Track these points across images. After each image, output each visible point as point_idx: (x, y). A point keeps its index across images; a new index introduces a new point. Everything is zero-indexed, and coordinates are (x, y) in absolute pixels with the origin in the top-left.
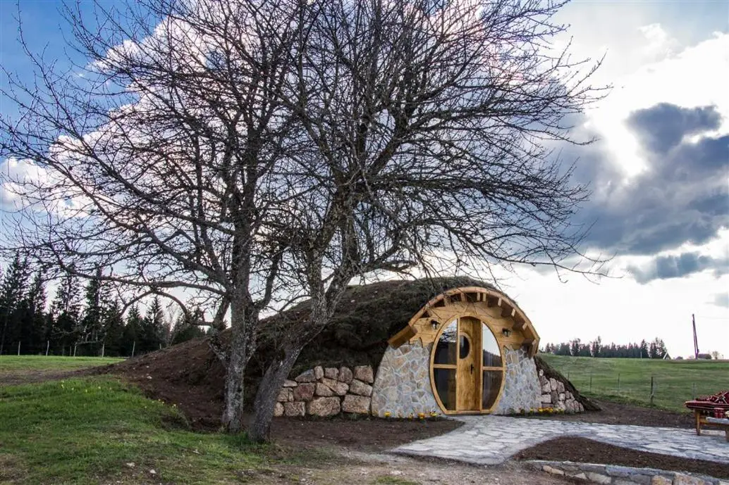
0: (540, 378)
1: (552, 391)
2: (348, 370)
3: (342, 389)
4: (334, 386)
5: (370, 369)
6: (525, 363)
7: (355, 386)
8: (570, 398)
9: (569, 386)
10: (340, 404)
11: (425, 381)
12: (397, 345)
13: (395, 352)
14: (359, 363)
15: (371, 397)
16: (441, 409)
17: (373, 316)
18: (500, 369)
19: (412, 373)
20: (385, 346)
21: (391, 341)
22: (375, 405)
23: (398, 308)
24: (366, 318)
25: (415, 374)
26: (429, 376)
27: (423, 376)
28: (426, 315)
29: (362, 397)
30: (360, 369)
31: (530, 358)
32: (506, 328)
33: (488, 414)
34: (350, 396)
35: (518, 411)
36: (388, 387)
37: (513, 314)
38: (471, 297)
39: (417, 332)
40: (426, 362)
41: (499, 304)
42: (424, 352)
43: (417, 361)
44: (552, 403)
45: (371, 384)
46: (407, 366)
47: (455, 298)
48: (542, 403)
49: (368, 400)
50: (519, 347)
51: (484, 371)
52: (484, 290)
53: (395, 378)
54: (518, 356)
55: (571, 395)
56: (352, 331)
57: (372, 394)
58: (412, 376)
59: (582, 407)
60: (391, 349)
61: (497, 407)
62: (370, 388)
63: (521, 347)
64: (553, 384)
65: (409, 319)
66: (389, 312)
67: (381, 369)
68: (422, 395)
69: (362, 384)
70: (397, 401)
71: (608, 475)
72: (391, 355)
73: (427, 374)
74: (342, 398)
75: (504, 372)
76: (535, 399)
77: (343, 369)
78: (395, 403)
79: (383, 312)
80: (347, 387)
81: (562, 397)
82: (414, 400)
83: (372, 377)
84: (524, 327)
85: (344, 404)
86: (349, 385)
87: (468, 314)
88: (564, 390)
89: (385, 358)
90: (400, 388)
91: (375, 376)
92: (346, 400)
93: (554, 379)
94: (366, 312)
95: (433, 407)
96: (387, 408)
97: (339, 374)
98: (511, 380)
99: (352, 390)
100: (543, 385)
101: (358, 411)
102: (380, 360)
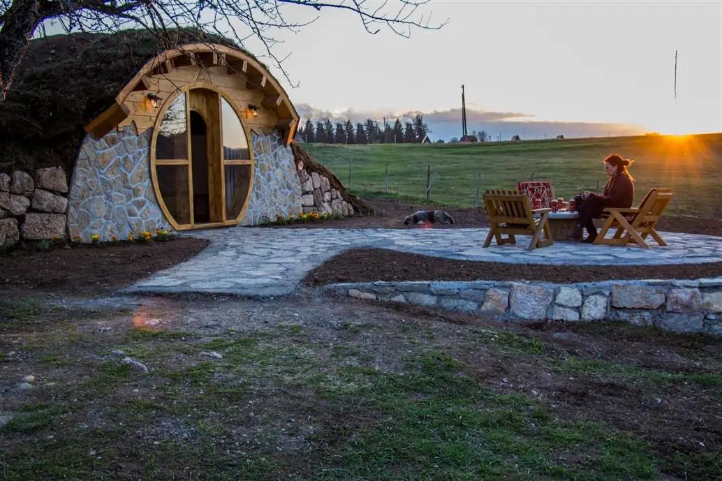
0: (299, 173)
1: (315, 189)
2: (26, 175)
3: (19, 205)
4: (6, 202)
5: (60, 172)
6: (280, 153)
7: (39, 200)
8: (337, 197)
9: (335, 183)
10: (20, 229)
11: (146, 187)
12: (99, 133)
13: (98, 143)
14: (43, 163)
15: (66, 213)
16: (170, 224)
17: (57, 90)
18: (248, 162)
19: (126, 174)
20: (82, 136)
21: (88, 128)
22: (73, 226)
23: (95, 76)
24: (46, 93)
25: (129, 175)
26: (151, 177)
27: (141, 178)
28: (141, 86)
29: (52, 215)
30: (46, 173)
31: (285, 146)
32: (253, 104)
33: (234, 226)
34: (33, 214)
35: (273, 219)
36: (91, 197)
37: (263, 83)
38: (205, 59)
39: (129, 111)
40: (144, 156)
41: (244, 69)
42: (140, 143)
43: (130, 156)
44: (315, 205)
45: (65, 195)
46: (117, 164)
47: (181, 61)
48: (303, 206)
49: (62, 218)
50: (270, 131)
51: (225, 166)
52: (224, 49)
53: (100, 184)
54: (271, 144)
55: (339, 194)
56: (24, 114)
57: (68, 209)
58: (125, 180)
59: (351, 208)
60: (91, 140)
61: (247, 215)
62: (64, 201)
63: (274, 130)
64: (316, 181)
65: (117, 93)
66: (82, 84)
67: (79, 172)
68: (143, 205)
69: (50, 195)
70: (105, 217)
71: (433, 294)
72: (90, 149)
73: (147, 175)
74: (21, 219)
75: (253, 167)
76: (294, 202)
77: (18, 173)
78: (104, 221)
79: (72, 82)
80: (27, 202)
81: (327, 196)
82: (132, 214)
83: (64, 184)
84: (278, 102)
85: (25, 227)
86: (30, 198)
87: (200, 85)
88: (329, 188)
89: (82, 155)
90: (109, 197)
91: (69, 183)
92: (27, 221)
93: (317, 174)
94: (44, 83)
95: (159, 221)
96: (93, 228)
97: (11, 183)
98: (262, 177)
99: (35, 206)
100: (303, 182)
101: (49, 236)
102: (76, 156)
